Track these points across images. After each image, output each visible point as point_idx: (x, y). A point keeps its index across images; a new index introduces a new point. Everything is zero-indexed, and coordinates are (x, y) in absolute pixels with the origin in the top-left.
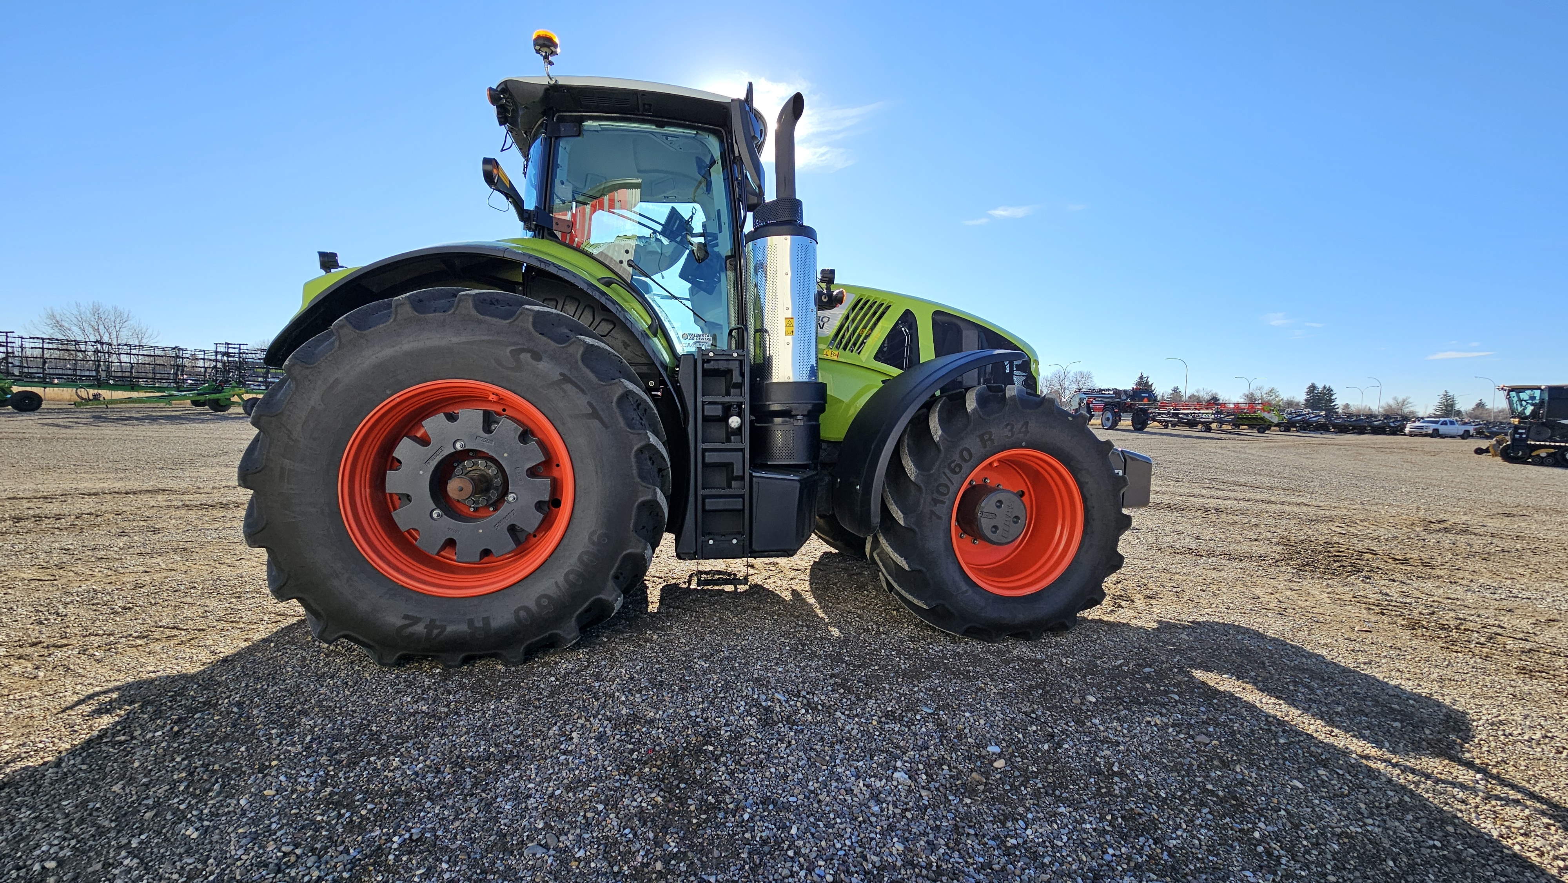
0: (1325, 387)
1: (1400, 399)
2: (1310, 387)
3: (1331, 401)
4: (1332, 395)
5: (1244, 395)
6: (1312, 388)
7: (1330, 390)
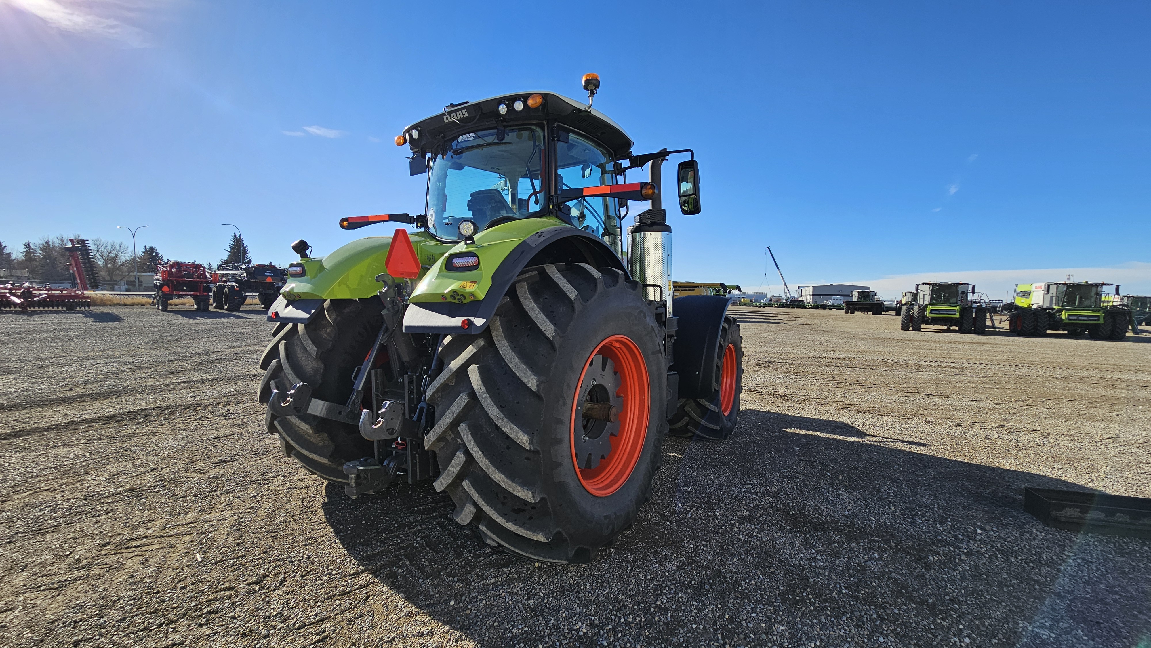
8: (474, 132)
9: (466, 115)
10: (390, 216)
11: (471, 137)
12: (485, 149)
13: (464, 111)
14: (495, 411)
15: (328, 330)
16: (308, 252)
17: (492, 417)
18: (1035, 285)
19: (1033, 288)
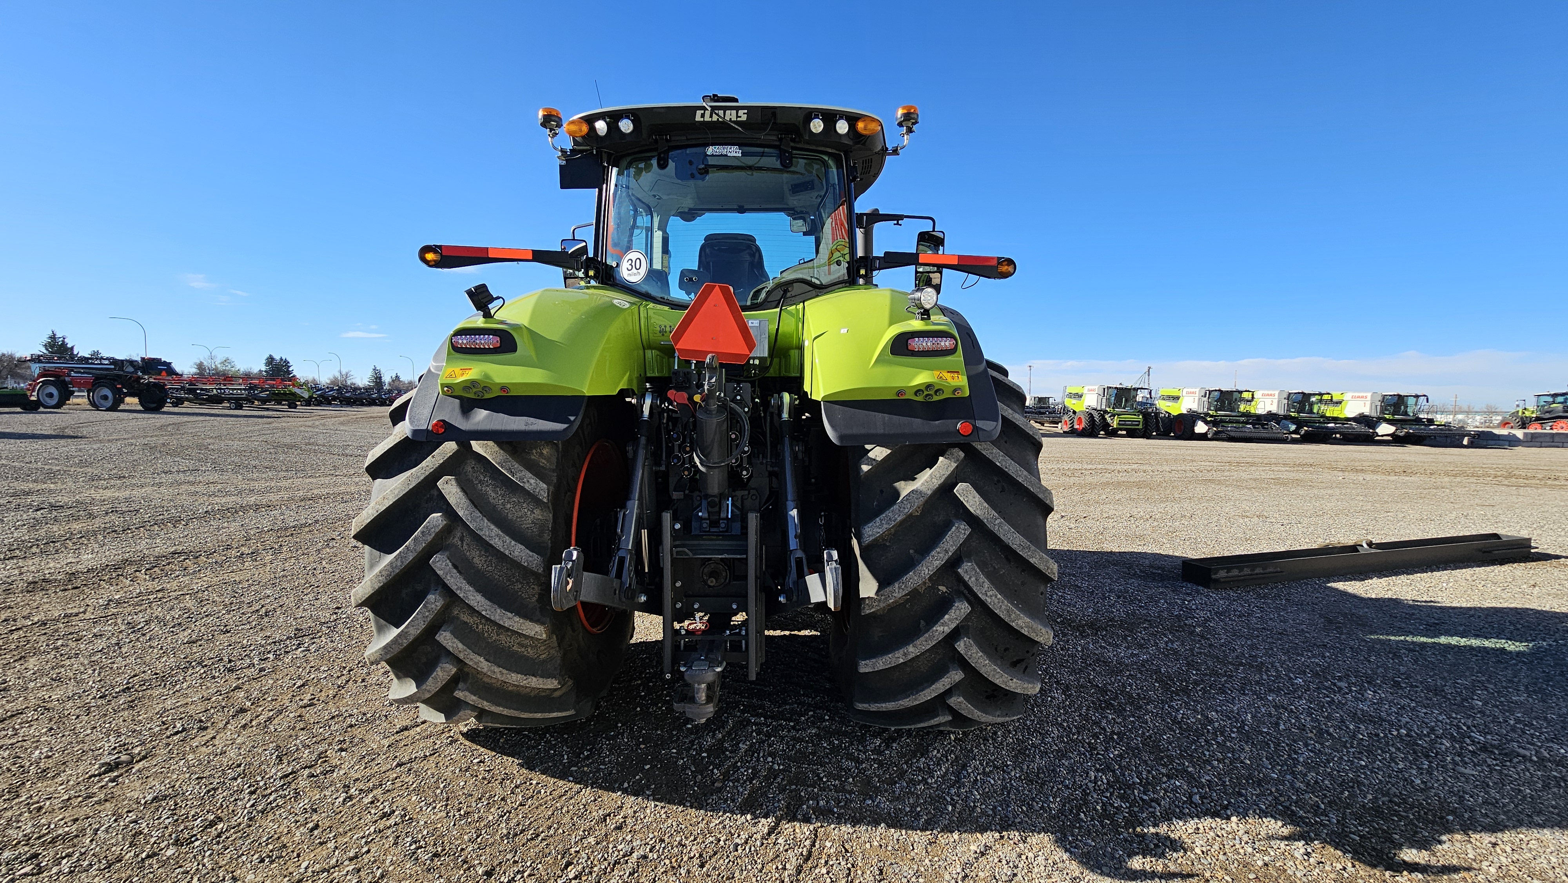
0: (281, 359)
1: (344, 373)
2: (267, 359)
3: (289, 373)
4: (289, 367)
5: (195, 364)
6: (270, 360)
7: (287, 362)
8: (740, 145)
9: (744, 118)
10: (535, 252)
11: (734, 152)
12: (756, 174)
13: (741, 112)
14: (1017, 539)
15: (545, 452)
16: (493, 307)
17: (1014, 547)
18: (1086, 388)
19: (1085, 391)
